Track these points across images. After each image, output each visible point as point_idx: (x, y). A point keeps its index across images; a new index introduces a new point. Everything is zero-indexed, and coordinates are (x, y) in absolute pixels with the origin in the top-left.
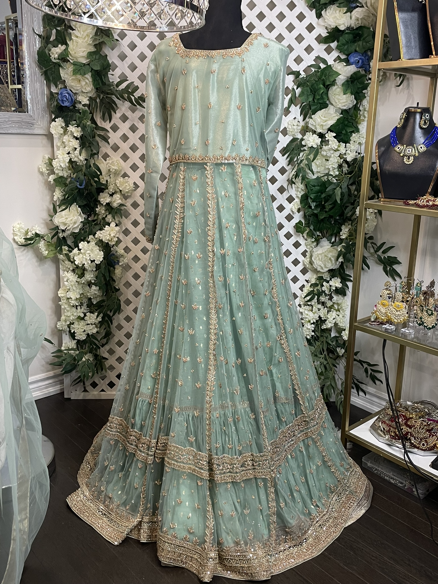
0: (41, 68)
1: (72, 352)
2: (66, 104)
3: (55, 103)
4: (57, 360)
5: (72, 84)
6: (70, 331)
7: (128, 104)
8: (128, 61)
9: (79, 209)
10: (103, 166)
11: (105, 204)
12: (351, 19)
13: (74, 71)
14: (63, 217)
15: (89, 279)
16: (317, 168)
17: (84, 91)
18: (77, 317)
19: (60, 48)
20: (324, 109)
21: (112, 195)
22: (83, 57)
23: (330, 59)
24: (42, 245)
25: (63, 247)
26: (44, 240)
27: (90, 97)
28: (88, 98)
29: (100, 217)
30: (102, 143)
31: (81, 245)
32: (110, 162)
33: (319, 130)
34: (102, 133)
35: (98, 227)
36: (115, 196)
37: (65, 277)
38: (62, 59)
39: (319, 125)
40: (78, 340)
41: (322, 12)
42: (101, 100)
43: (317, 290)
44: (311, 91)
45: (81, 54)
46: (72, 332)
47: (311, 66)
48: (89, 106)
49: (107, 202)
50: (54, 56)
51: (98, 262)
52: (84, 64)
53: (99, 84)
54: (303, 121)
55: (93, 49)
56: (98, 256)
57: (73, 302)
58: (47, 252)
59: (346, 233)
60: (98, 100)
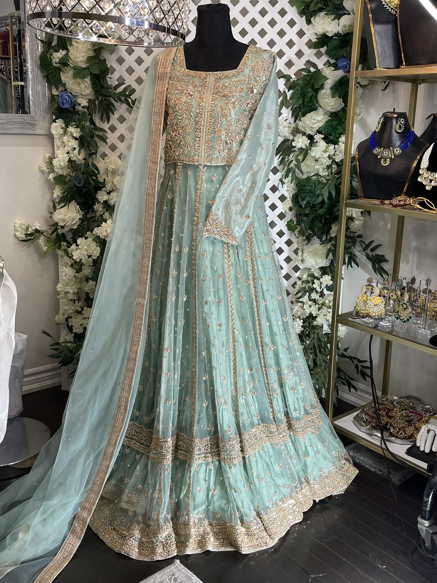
0: (42, 72)
1: (69, 345)
2: (66, 106)
3: (56, 105)
4: (55, 352)
5: (72, 87)
6: (68, 325)
7: (125, 106)
8: (125, 65)
9: (78, 206)
10: (101, 165)
11: (103, 201)
12: (339, 26)
13: (74, 75)
14: (62, 214)
15: (87, 274)
16: (307, 168)
17: (83, 93)
18: (74, 311)
19: (61, 54)
20: (314, 112)
21: (109, 193)
22: (83, 61)
23: (320, 63)
24: (41, 241)
25: (62, 243)
26: (44, 235)
27: (90, 100)
28: (87, 101)
29: (98, 214)
30: (100, 143)
31: (79, 241)
32: (108, 161)
33: (309, 132)
34: (100, 133)
35: (95, 224)
36: (112, 194)
37: (64, 272)
38: (63, 63)
39: (308, 127)
40: (75, 333)
41: (312, 19)
42: (100, 103)
43: (309, 287)
44: (301, 94)
45: (81, 59)
46: (70, 325)
47: (302, 70)
48: (88, 108)
49: (105, 199)
50: (56, 60)
51: (95, 258)
52: (84, 68)
53: (98, 87)
54: (294, 122)
55: (92, 54)
56: (95, 252)
57: (71, 296)
58: (46, 248)
59: (335, 231)
60: (97, 102)
